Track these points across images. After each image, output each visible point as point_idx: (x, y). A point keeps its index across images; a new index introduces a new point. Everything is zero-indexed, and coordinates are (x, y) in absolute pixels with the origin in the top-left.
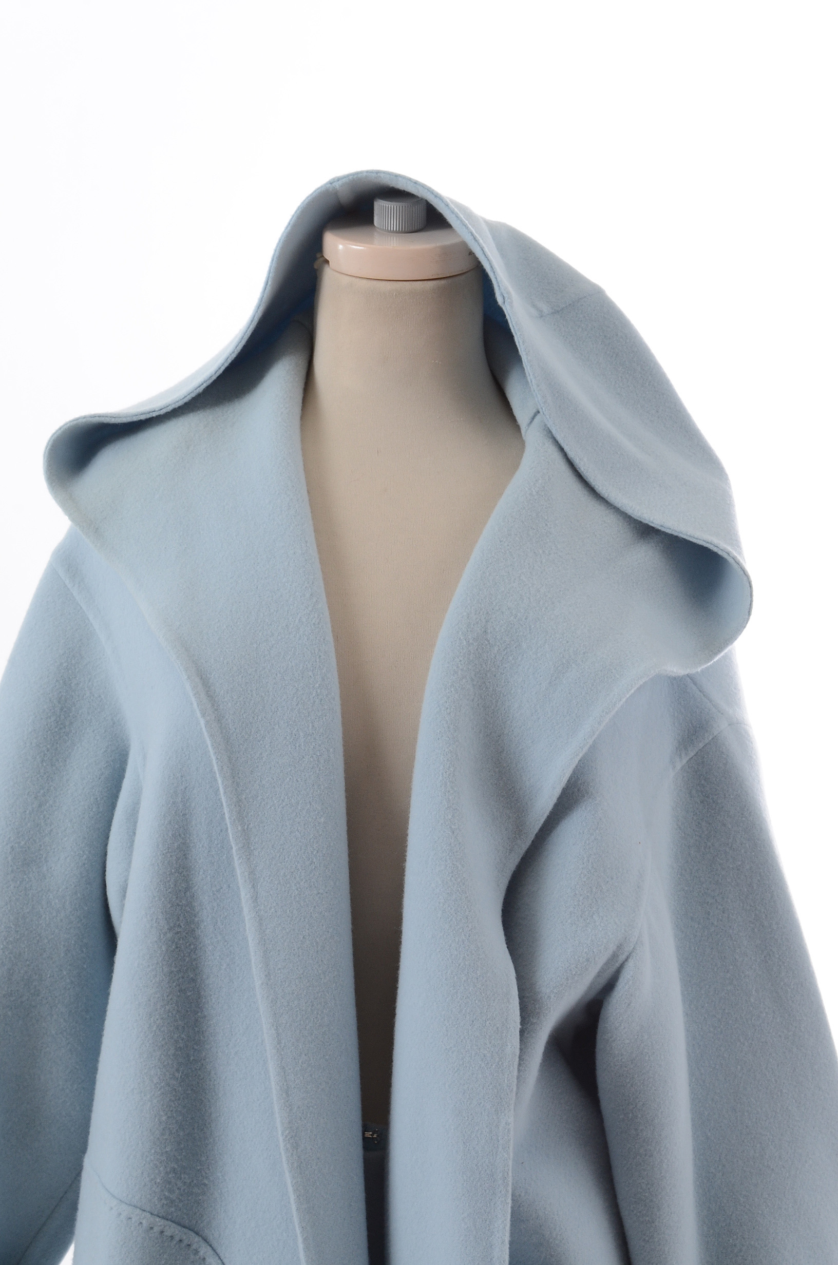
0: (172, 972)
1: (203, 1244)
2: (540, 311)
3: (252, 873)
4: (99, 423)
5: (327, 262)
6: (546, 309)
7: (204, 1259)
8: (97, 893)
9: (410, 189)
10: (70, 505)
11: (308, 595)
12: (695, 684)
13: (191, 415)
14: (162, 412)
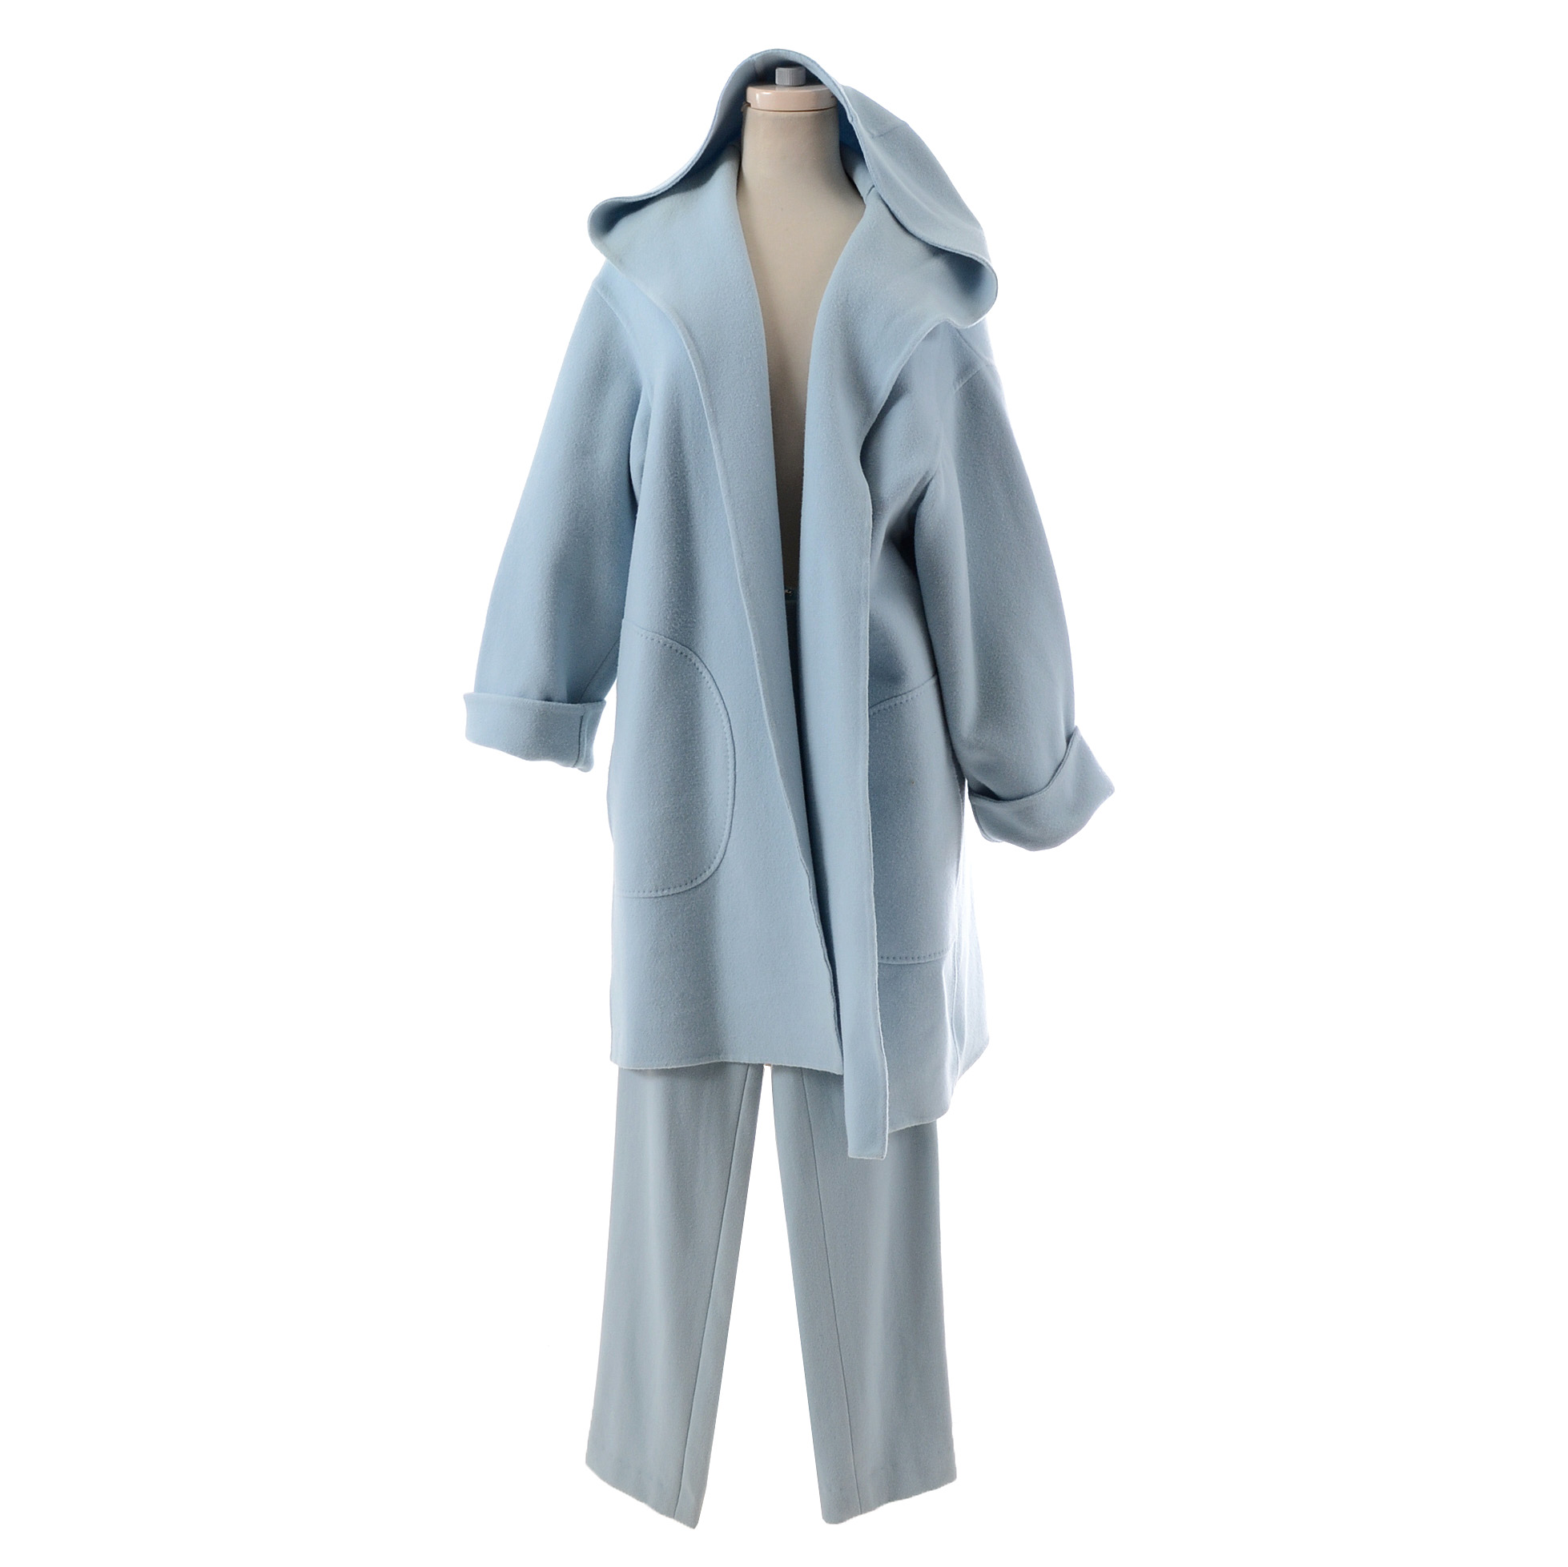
0: (673, 500)
1: (694, 655)
2: (873, 134)
3: (719, 435)
4: (620, 203)
5: (749, 105)
6: (875, 133)
7: (695, 664)
8: (625, 471)
9: (799, 61)
10: (605, 250)
11: (746, 283)
12: (966, 342)
13: (672, 196)
14: (656, 195)
